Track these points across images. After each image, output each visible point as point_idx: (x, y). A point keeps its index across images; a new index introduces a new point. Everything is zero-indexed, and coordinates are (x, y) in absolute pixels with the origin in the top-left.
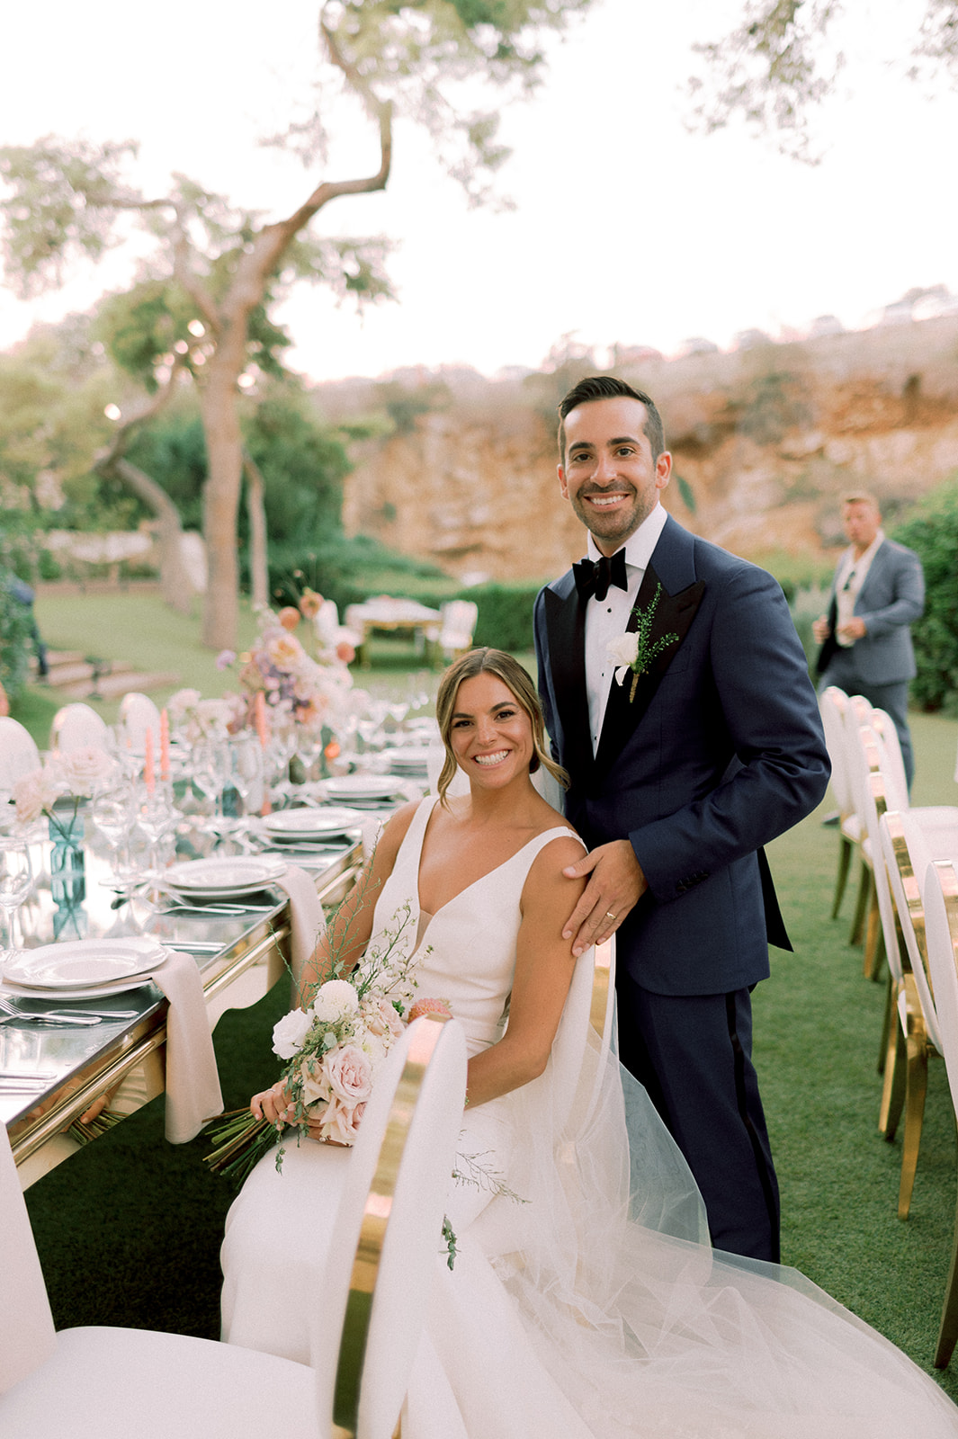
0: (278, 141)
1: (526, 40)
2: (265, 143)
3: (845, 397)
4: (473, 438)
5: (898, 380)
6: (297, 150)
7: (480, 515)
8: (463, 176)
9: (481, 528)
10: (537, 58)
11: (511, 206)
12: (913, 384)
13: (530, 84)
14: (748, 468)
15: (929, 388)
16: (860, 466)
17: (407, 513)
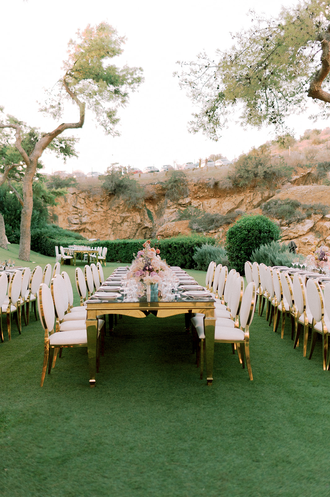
0: (46, 110)
1: (123, 89)
2: (42, 110)
3: (197, 187)
4: (82, 195)
5: (212, 183)
6: (51, 113)
7: (84, 220)
8: (104, 125)
9: (85, 223)
10: (125, 95)
11: (119, 135)
12: (216, 184)
13: (123, 102)
14: (168, 208)
15: (221, 186)
16: (201, 208)
17: (61, 218)
